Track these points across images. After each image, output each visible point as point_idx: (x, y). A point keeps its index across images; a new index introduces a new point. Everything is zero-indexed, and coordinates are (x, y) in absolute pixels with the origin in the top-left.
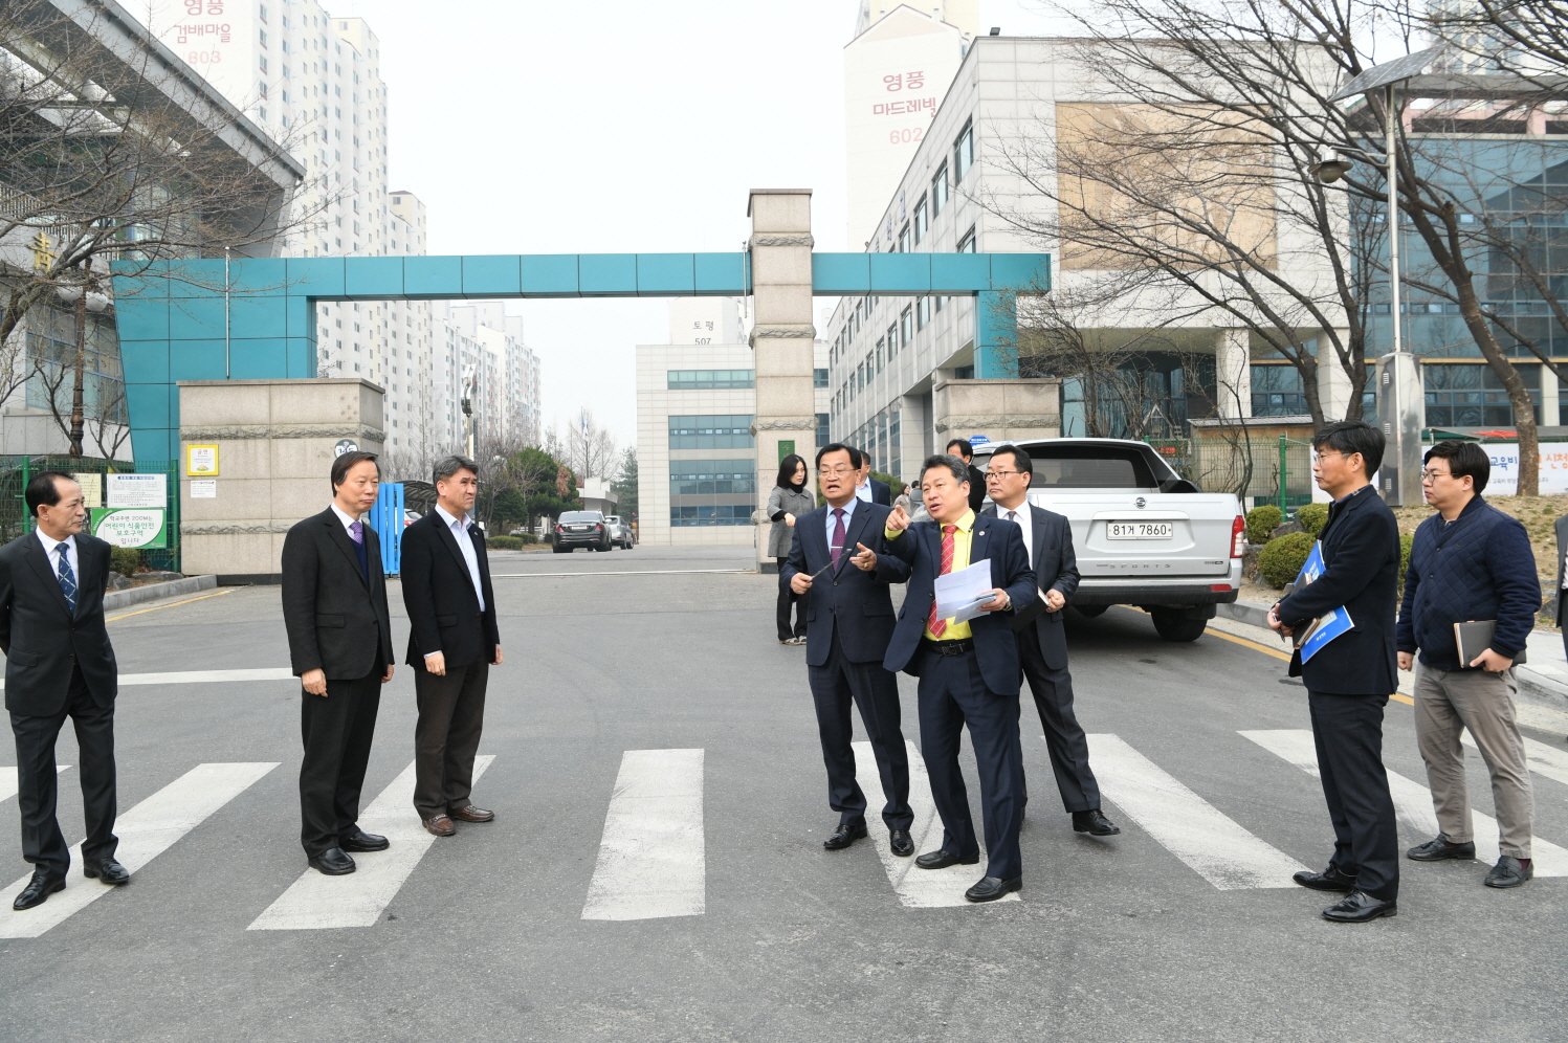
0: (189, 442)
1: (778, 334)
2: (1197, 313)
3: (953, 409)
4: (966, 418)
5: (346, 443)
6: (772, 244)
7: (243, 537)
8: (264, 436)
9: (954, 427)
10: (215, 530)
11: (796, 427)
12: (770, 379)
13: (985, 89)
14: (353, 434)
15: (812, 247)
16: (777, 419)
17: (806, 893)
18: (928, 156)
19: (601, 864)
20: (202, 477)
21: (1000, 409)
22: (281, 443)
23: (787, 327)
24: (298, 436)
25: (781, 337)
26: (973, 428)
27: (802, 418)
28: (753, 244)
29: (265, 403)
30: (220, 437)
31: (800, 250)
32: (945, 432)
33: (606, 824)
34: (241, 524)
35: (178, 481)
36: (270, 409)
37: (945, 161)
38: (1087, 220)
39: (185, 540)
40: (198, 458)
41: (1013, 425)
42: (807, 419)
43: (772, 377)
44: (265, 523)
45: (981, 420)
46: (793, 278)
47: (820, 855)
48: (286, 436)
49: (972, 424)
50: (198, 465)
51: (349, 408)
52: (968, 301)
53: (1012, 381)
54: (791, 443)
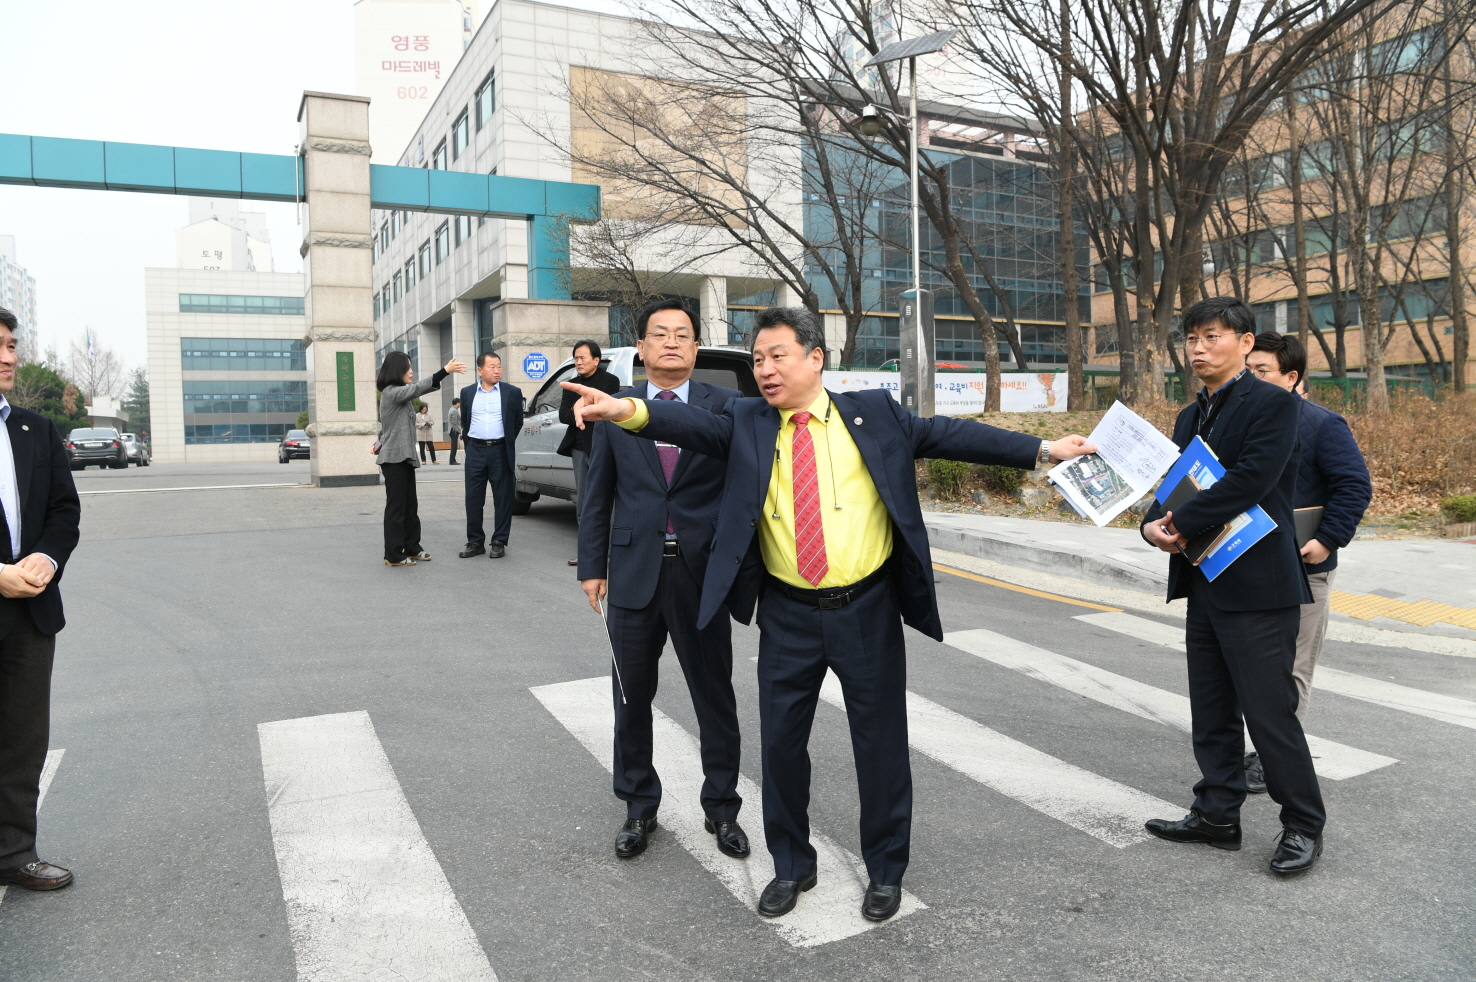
1: (335, 243)
2: (721, 251)
3: (511, 326)
4: (524, 335)
6: (328, 149)
9: (513, 344)
11: (355, 339)
12: (326, 289)
13: (506, 45)
15: (370, 156)
16: (334, 329)
17: (644, 947)
18: (448, 104)
19: (302, 940)
21: (555, 328)
23: (344, 236)
25: (337, 246)
26: (530, 345)
27: (361, 330)
28: (307, 147)
31: (358, 159)
32: (504, 349)
33: (278, 857)
37: (466, 108)
38: (638, 157)
42: (366, 331)
43: (329, 286)
45: (538, 338)
46: (351, 187)
47: (617, 870)
49: (529, 342)
52: (524, 224)
53: (566, 302)
54: (350, 355)
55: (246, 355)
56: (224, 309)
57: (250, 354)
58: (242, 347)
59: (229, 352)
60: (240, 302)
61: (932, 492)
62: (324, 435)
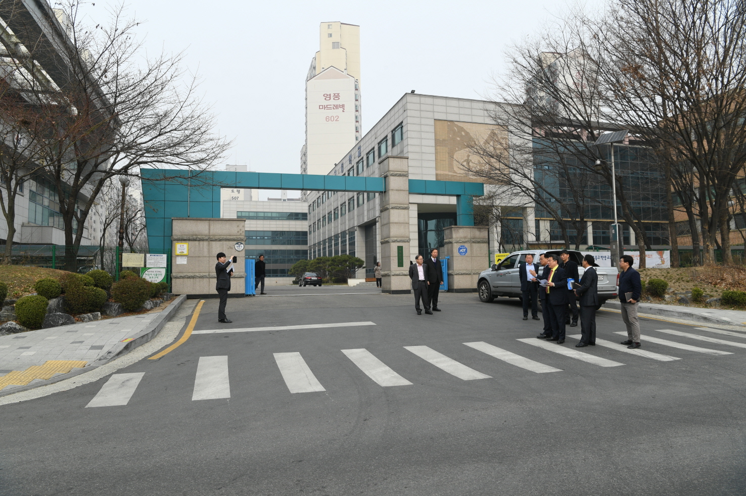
0: (176, 242)
1: (396, 208)
3: (454, 236)
4: (459, 239)
5: (239, 244)
6: (395, 175)
7: (198, 280)
8: (207, 240)
9: (455, 243)
10: (187, 277)
11: (404, 241)
13: (409, 113)
14: (242, 240)
15: (409, 177)
16: (397, 238)
18: (376, 134)
20: (181, 256)
21: (469, 237)
22: (213, 243)
23: (401, 205)
24: (220, 240)
25: (398, 209)
26: (461, 243)
27: (405, 238)
28: (388, 175)
29: (207, 227)
30: (189, 240)
31: (405, 178)
32: (451, 244)
34: (197, 274)
35: (171, 257)
36: (209, 230)
37: (386, 137)
39: (174, 281)
40: (181, 248)
41: (474, 242)
42: (407, 239)
43: (395, 223)
44: (207, 274)
45: (464, 240)
46: (402, 188)
48: (216, 240)
49: (461, 241)
50: (180, 251)
51: (240, 230)
53: (472, 227)
54: (402, 247)
55: (264, 238)
56: (255, 218)
57: (265, 238)
58: (262, 234)
59: (257, 237)
60: (262, 215)
62: (393, 275)
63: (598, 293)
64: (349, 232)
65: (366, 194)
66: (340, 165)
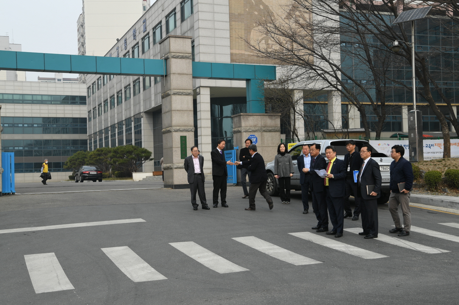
1: (180, 94)
3: (243, 124)
4: (248, 128)
6: (177, 57)
9: (244, 132)
11: (187, 131)
12: (177, 111)
16: (180, 127)
21: (259, 125)
23: (183, 91)
25: (181, 95)
26: (250, 132)
28: (169, 57)
31: (188, 60)
32: (240, 133)
37: (175, 10)
41: (265, 131)
42: (191, 128)
45: (253, 129)
46: (185, 72)
49: (250, 130)
53: (262, 114)
54: (185, 137)
55: (32, 126)
56: (21, 102)
57: (35, 125)
58: (30, 121)
59: (23, 124)
60: (30, 98)
61: (427, 188)
62: (176, 168)
63: (383, 184)
64: (135, 118)
65: (152, 78)
66: (123, 41)
